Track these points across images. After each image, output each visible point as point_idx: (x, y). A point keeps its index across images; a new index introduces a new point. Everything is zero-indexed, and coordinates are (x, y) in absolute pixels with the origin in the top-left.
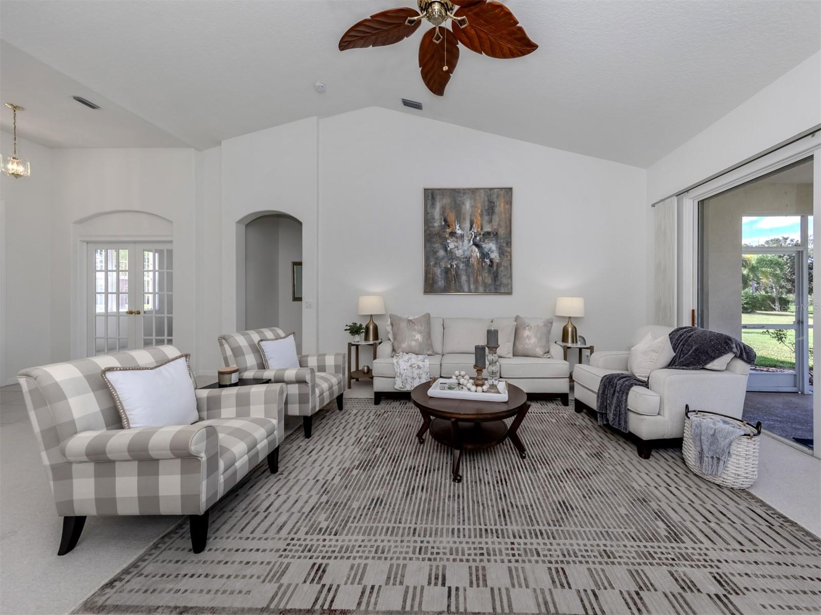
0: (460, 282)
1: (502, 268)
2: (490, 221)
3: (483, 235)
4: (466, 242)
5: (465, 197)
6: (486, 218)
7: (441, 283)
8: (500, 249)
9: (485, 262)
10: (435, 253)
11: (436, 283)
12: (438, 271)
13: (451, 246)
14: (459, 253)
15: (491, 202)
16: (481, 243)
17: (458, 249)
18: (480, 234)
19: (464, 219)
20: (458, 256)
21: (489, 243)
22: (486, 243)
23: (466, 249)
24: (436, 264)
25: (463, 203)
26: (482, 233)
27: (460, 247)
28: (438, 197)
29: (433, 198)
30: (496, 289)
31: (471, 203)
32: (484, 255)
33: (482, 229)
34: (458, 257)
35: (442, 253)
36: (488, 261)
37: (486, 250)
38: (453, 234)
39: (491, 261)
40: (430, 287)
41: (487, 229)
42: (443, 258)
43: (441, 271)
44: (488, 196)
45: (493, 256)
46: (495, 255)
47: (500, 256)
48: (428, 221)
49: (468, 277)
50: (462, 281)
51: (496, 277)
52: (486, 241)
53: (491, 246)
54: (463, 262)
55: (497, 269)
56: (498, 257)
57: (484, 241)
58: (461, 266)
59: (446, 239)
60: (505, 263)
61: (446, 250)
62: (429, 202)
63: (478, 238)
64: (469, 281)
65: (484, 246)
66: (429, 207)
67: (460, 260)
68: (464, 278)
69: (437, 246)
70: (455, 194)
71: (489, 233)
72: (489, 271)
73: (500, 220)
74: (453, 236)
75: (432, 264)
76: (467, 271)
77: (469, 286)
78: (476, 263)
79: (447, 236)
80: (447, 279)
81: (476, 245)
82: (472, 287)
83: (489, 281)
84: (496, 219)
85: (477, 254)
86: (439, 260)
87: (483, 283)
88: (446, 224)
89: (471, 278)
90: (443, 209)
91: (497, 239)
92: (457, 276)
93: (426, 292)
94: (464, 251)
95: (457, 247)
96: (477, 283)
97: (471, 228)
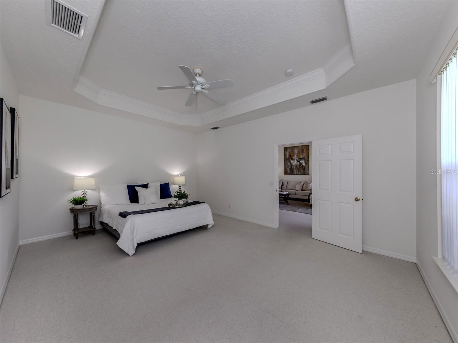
0: (294, 172)
1: (306, 168)
2: (302, 155)
3: (301, 159)
4: (295, 161)
5: (295, 148)
6: (301, 154)
7: (289, 172)
8: (305, 162)
10: (287, 164)
12: (288, 169)
13: (292, 162)
14: (293, 164)
15: (303, 149)
19: (295, 155)
21: (302, 161)
25: (295, 150)
29: (287, 150)
30: (304, 173)
31: (297, 150)
32: (301, 164)
33: (300, 157)
35: (289, 164)
36: (302, 166)
37: (301, 163)
38: (292, 159)
39: (303, 166)
40: (286, 173)
41: (301, 157)
42: (289, 165)
45: (303, 164)
46: (304, 164)
48: (285, 155)
49: (296, 170)
51: (304, 170)
53: (303, 162)
55: (304, 168)
56: (305, 164)
57: (301, 160)
58: (294, 167)
59: (290, 160)
60: (307, 166)
61: (290, 163)
62: (286, 151)
63: (299, 159)
64: (296, 171)
65: (301, 161)
68: (295, 170)
69: (288, 162)
70: (292, 148)
71: (302, 158)
72: (302, 168)
73: (305, 154)
75: (286, 167)
76: (296, 169)
77: (296, 172)
78: (298, 166)
79: (290, 159)
80: (290, 171)
81: (299, 162)
82: (297, 173)
83: (302, 171)
84: (304, 154)
85: (298, 164)
86: (288, 166)
87: (300, 172)
88: (290, 156)
89: (297, 171)
90: (289, 153)
91: (304, 160)
92: (293, 170)
93: (285, 174)
94: (295, 163)
95: (293, 162)
96: (298, 172)
97: (297, 157)
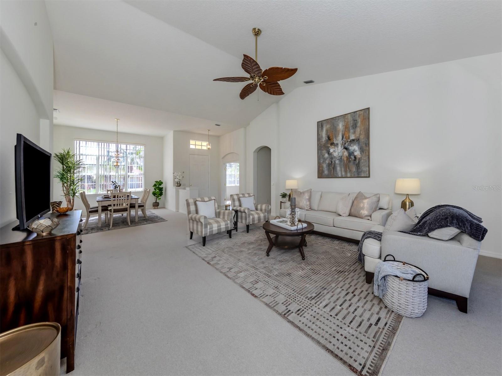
0: (336, 171)
1: (362, 160)
2: (354, 133)
3: (350, 142)
4: (340, 147)
5: (339, 121)
6: (352, 131)
7: (326, 172)
8: (360, 149)
9: (351, 158)
10: (323, 156)
11: (324, 172)
12: (325, 166)
13: (331, 151)
14: (335, 154)
15: (355, 120)
16: (349, 147)
17: (335, 152)
18: (348, 141)
19: (338, 134)
20: (335, 156)
21: (353, 146)
22: (351, 147)
23: (339, 151)
24: (323, 161)
25: (338, 125)
26: (349, 141)
27: (336, 151)
28: (325, 125)
29: (322, 126)
30: (358, 174)
31: (342, 124)
32: (351, 154)
33: (349, 138)
34: (335, 157)
35: (326, 155)
36: (353, 157)
37: (352, 151)
39: (355, 157)
40: (321, 175)
41: (352, 137)
42: (327, 158)
43: (326, 166)
44: (353, 117)
45: (356, 154)
46: (357, 153)
47: (361, 154)
48: (319, 139)
49: (341, 168)
50: (337, 170)
51: (358, 166)
52: (352, 145)
53: (355, 148)
54: (338, 160)
55: (359, 162)
56: (359, 154)
57: (350, 145)
58: (337, 162)
59: (328, 147)
60: (365, 158)
61: (329, 154)
62: (320, 129)
63: (347, 144)
64: (341, 170)
65: (350, 148)
66: (320, 131)
67: (336, 158)
68: (338, 168)
69: (324, 151)
70: (332, 121)
71: (353, 140)
72: (354, 163)
73: (360, 131)
74: (332, 145)
75: (321, 162)
76: (340, 164)
77: (342, 174)
78: (345, 159)
79: (329, 145)
80: (329, 170)
81: (346, 148)
82: (343, 173)
83: (354, 169)
84: (358, 130)
85: (346, 154)
86: (325, 159)
87: (350, 171)
88: (329, 138)
89: (343, 169)
90: (327, 131)
91: (359, 144)
92: (334, 168)
93: (319, 177)
94: (339, 153)
95: (335, 151)
96: (346, 172)
97: (342, 139)
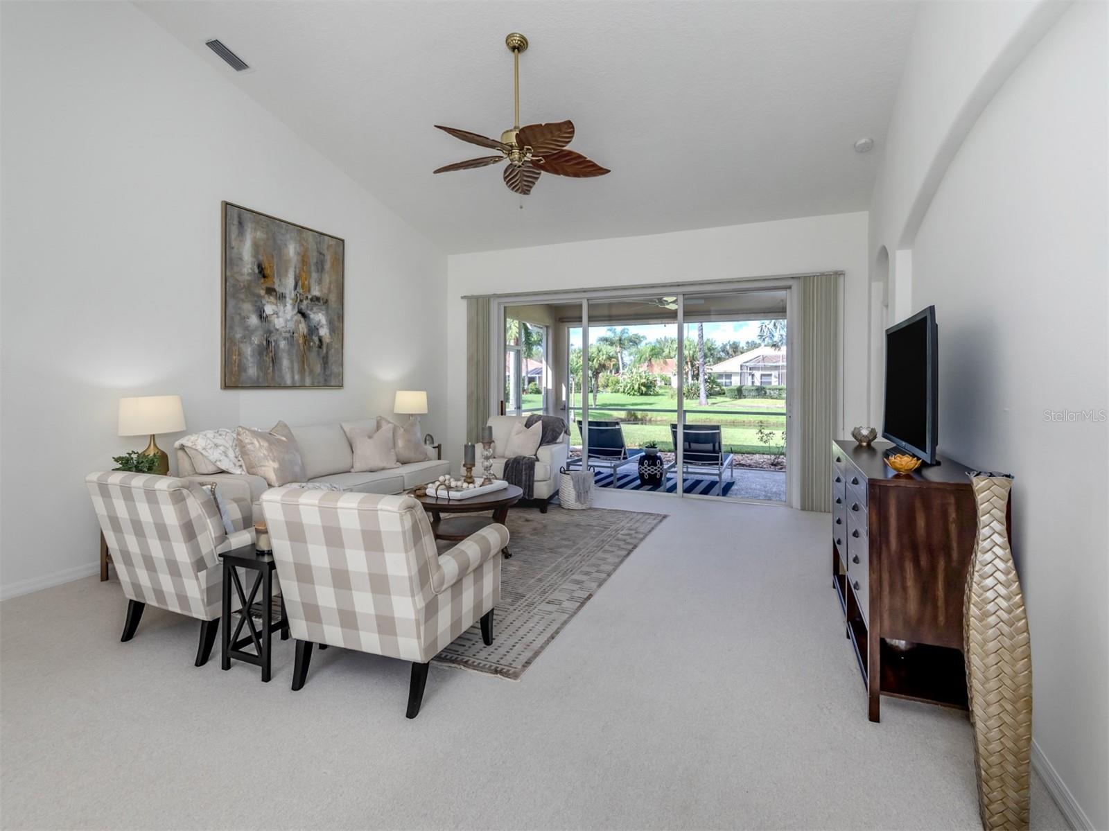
0: (280, 370)
1: (333, 350)
2: (320, 282)
3: (311, 300)
4: (289, 306)
5: (288, 236)
6: (314, 275)
7: (252, 371)
8: (330, 323)
9: (313, 341)
10: (244, 319)
11: (245, 370)
12: (248, 350)
13: (269, 310)
14: (279, 323)
15: (321, 253)
16: (309, 312)
17: (278, 317)
18: (307, 297)
19: (287, 271)
20: (277, 327)
21: (317, 313)
22: (314, 313)
23: (289, 318)
24: (244, 337)
25: (286, 245)
26: (310, 297)
27: (280, 314)
28: (250, 225)
29: (239, 224)
30: (325, 380)
31: (295, 248)
32: (313, 330)
33: (309, 291)
34: (277, 330)
35: (254, 320)
36: (316, 339)
37: (314, 323)
38: (270, 291)
39: (320, 340)
40: (233, 379)
41: (316, 292)
42: (256, 329)
43: (253, 351)
44: (317, 243)
45: (322, 332)
46: (324, 332)
47: (330, 334)
48: (229, 260)
49: (292, 362)
50: (283, 368)
52: (315, 309)
53: (319, 317)
54: (285, 339)
55: (327, 353)
56: (328, 334)
57: (311, 310)
58: (282, 345)
59: (261, 298)
60: (336, 346)
61: (260, 317)
62: (234, 230)
63: (305, 302)
64: (291, 368)
65: (311, 316)
66: (233, 236)
67: (281, 334)
68: (285, 363)
69: (247, 307)
70: (274, 227)
71: (318, 299)
72: (318, 354)
73: (331, 282)
74: (271, 294)
75: (238, 336)
76: (289, 351)
77: (293, 378)
78: (301, 341)
79: (262, 292)
80: (261, 366)
81: (304, 315)
82: (297, 377)
83: (318, 369)
84: (326, 278)
85: (303, 328)
86: (248, 332)
87: (311, 372)
88: (262, 272)
89: (296, 366)
90: (256, 246)
91: (327, 309)
92: (275, 360)
93: (227, 386)
94: (287, 321)
95: (276, 313)
96: (302, 371)
97: (295, 288)
